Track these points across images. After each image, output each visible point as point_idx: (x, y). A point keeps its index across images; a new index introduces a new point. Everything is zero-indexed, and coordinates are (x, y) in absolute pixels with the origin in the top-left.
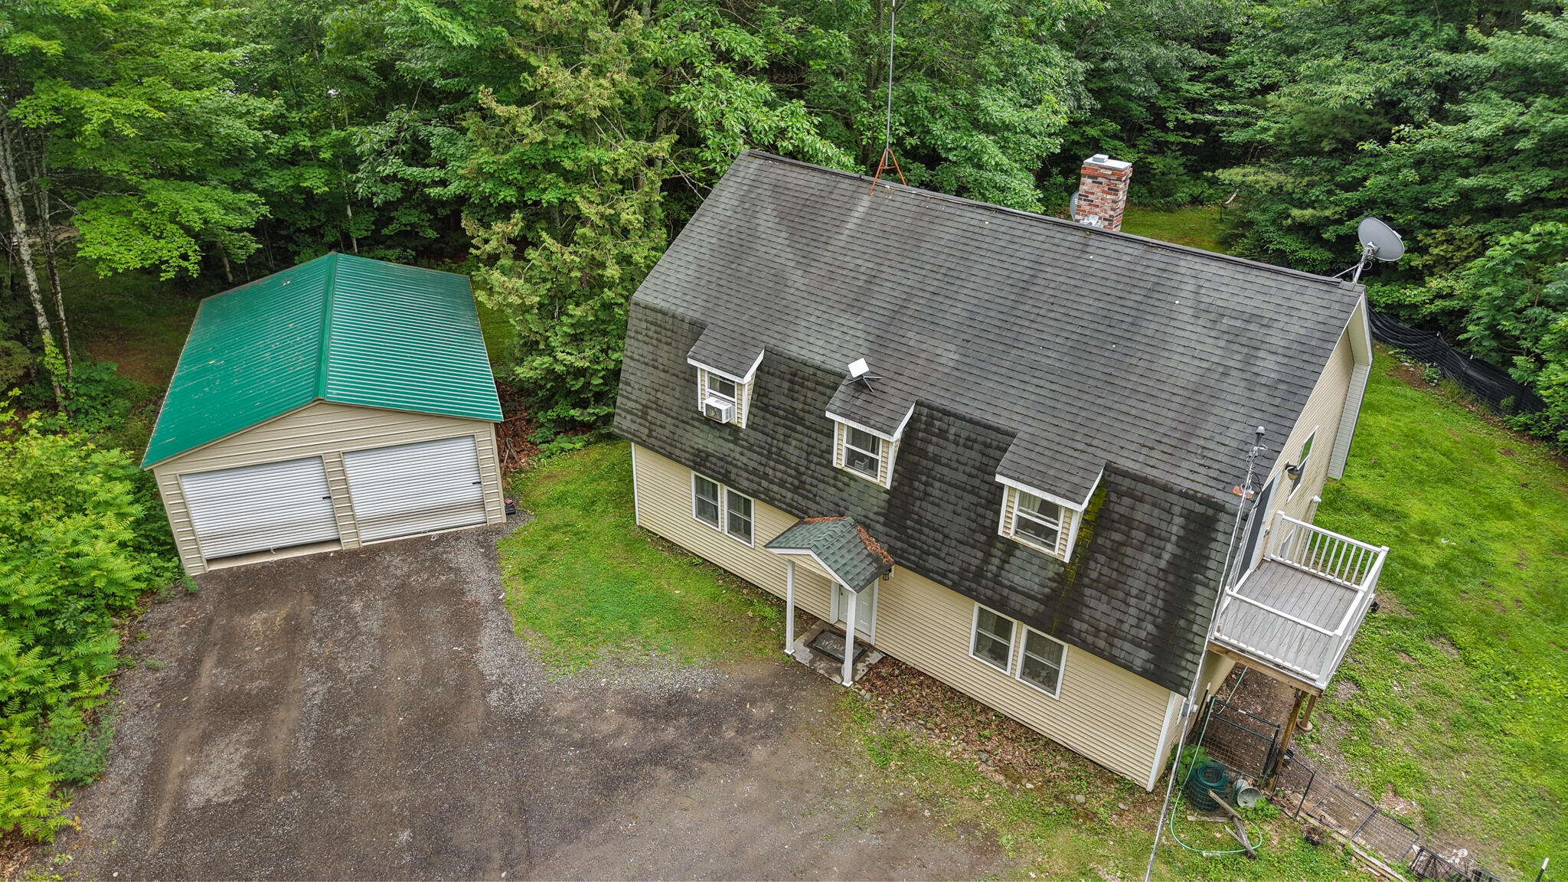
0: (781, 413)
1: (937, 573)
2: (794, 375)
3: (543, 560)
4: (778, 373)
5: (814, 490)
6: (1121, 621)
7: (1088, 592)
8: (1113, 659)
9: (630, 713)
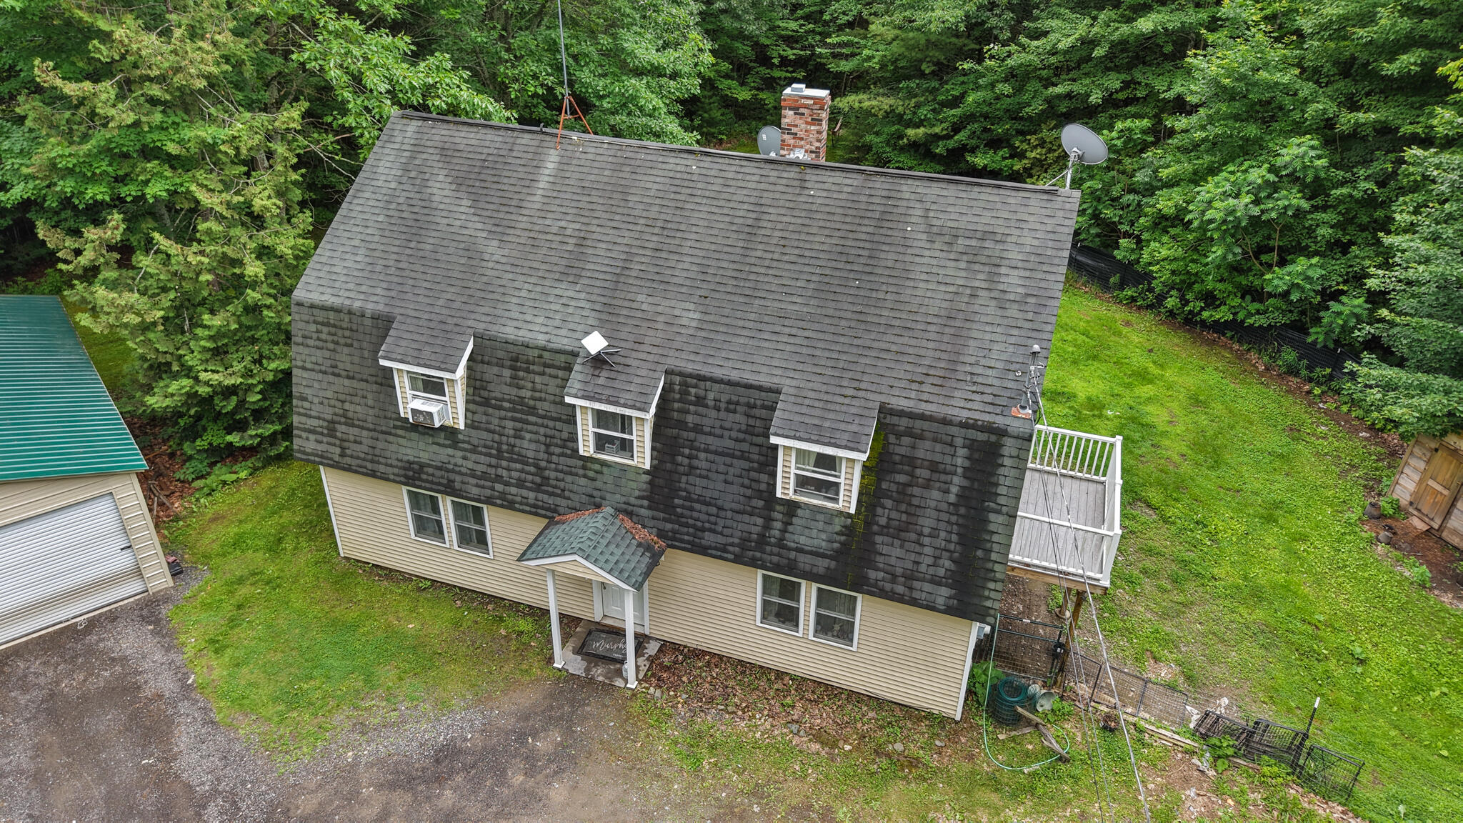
0: (506, 405)
1: (716, 549)
2: (516, 360)
3: (233, 623)
4: (495, 360)
5: (562, 484)
6: (917, 563)
7: (878, 539)
8: (914, 602)
9: (392, 786)
